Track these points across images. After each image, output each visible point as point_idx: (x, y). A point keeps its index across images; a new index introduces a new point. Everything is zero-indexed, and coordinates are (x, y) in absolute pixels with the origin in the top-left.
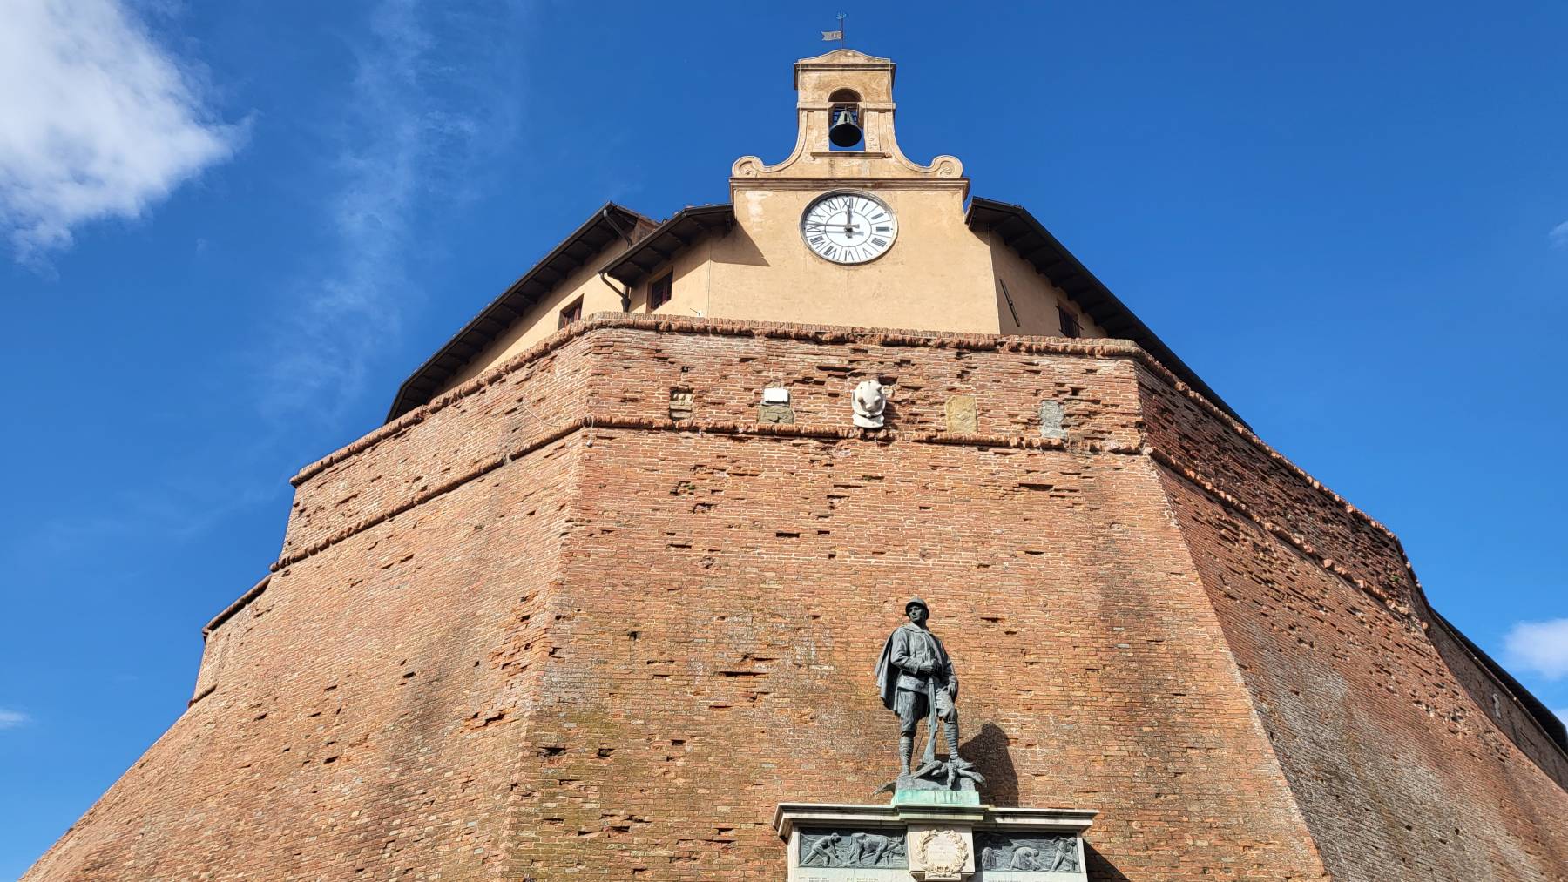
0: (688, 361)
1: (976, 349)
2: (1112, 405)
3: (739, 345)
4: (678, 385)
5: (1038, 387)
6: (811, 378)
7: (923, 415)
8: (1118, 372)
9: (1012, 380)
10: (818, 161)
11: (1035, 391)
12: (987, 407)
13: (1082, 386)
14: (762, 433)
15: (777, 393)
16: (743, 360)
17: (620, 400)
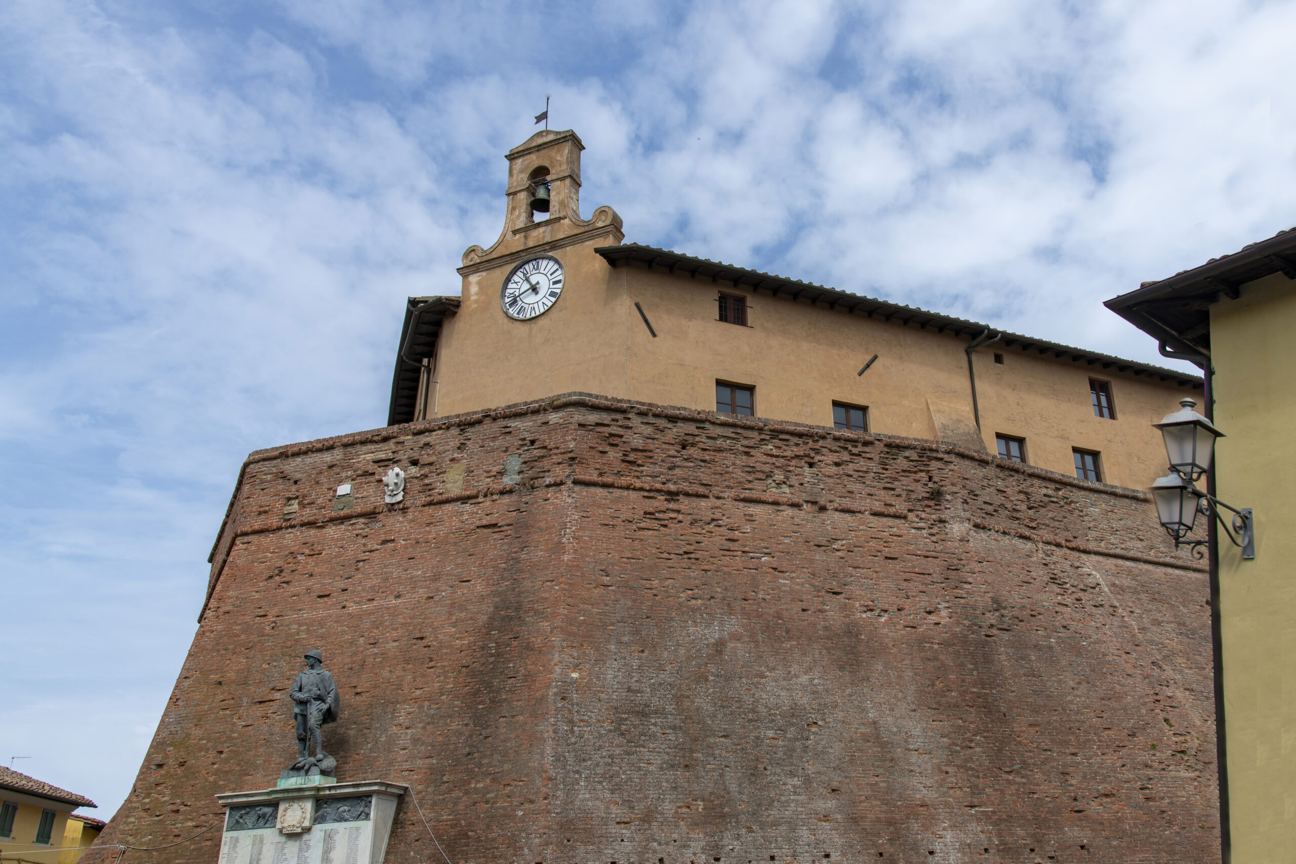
0: (298, 476)
1: (472, 424)
2: (555, 448)
3: (328, 457)
4: (290, 495)
5: (507, 445)
6: (368, 472)
7: (431, 485)
8: (562, 420)
9: (491, 444)
10: (518, 236)
11: (504, 449)
12: (472, 469)
13: (536, 437)
14: (332, 520)
15: (344, 489)
16: (331, 467)
17: (257, 513)
